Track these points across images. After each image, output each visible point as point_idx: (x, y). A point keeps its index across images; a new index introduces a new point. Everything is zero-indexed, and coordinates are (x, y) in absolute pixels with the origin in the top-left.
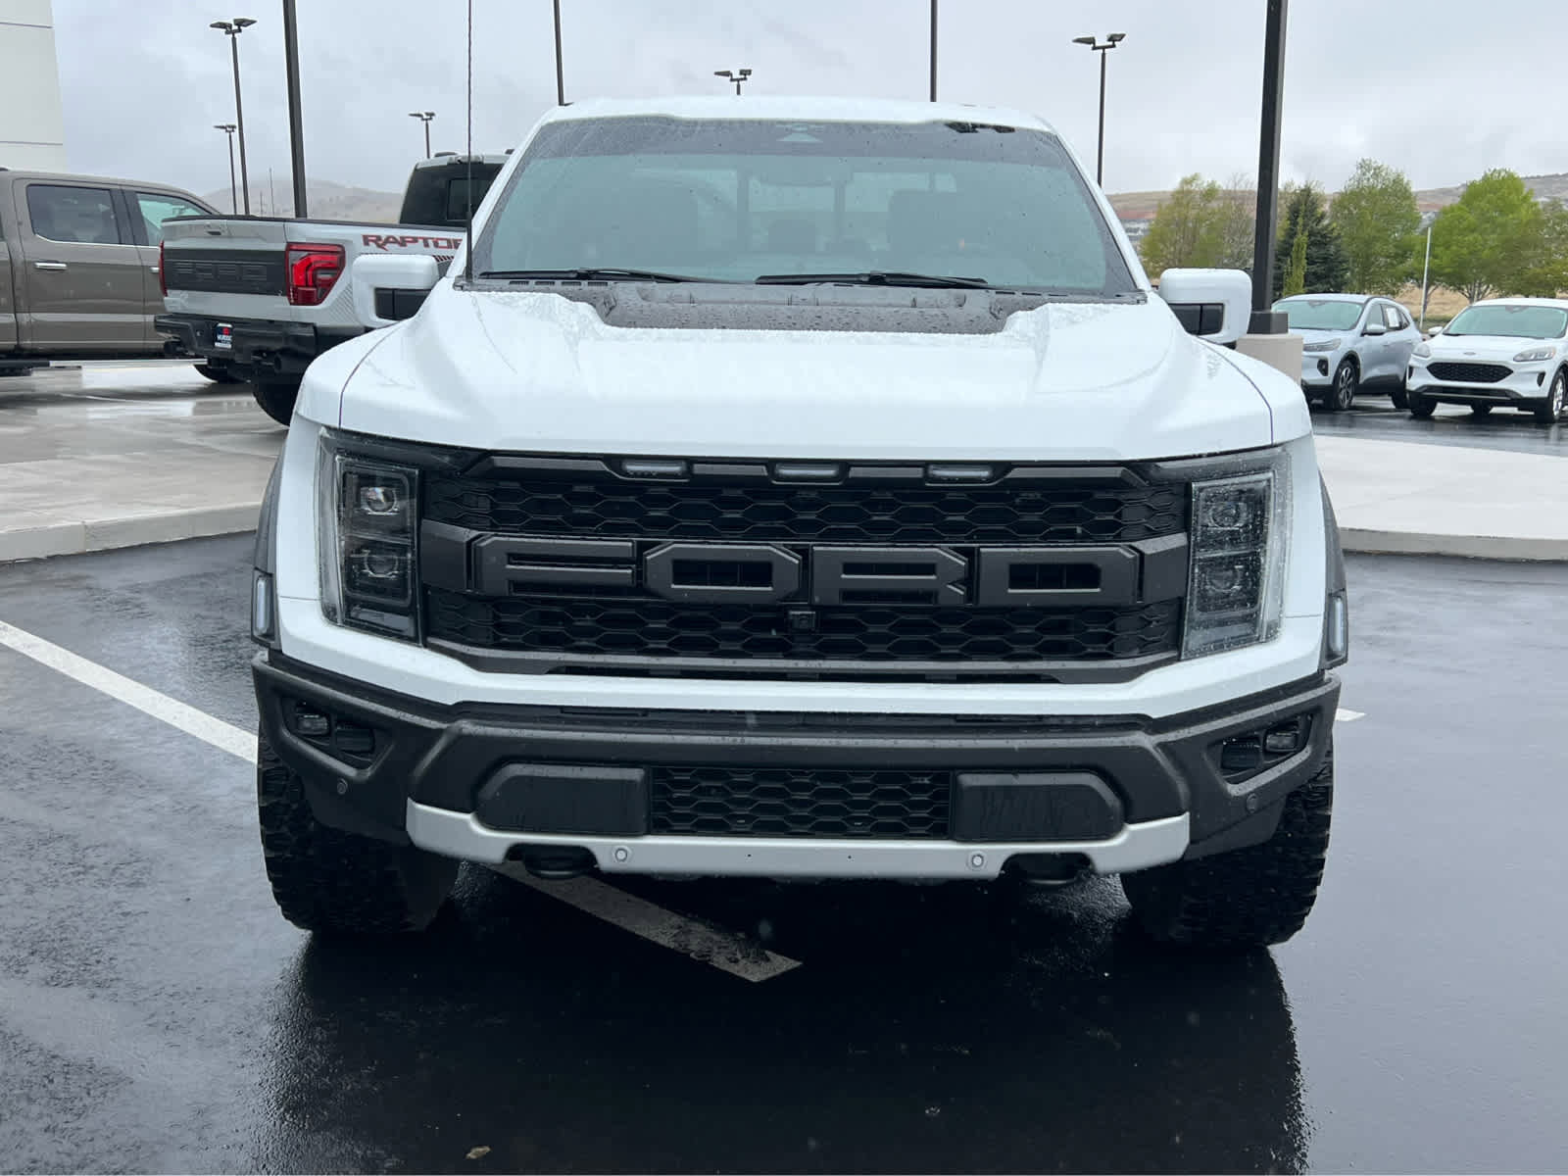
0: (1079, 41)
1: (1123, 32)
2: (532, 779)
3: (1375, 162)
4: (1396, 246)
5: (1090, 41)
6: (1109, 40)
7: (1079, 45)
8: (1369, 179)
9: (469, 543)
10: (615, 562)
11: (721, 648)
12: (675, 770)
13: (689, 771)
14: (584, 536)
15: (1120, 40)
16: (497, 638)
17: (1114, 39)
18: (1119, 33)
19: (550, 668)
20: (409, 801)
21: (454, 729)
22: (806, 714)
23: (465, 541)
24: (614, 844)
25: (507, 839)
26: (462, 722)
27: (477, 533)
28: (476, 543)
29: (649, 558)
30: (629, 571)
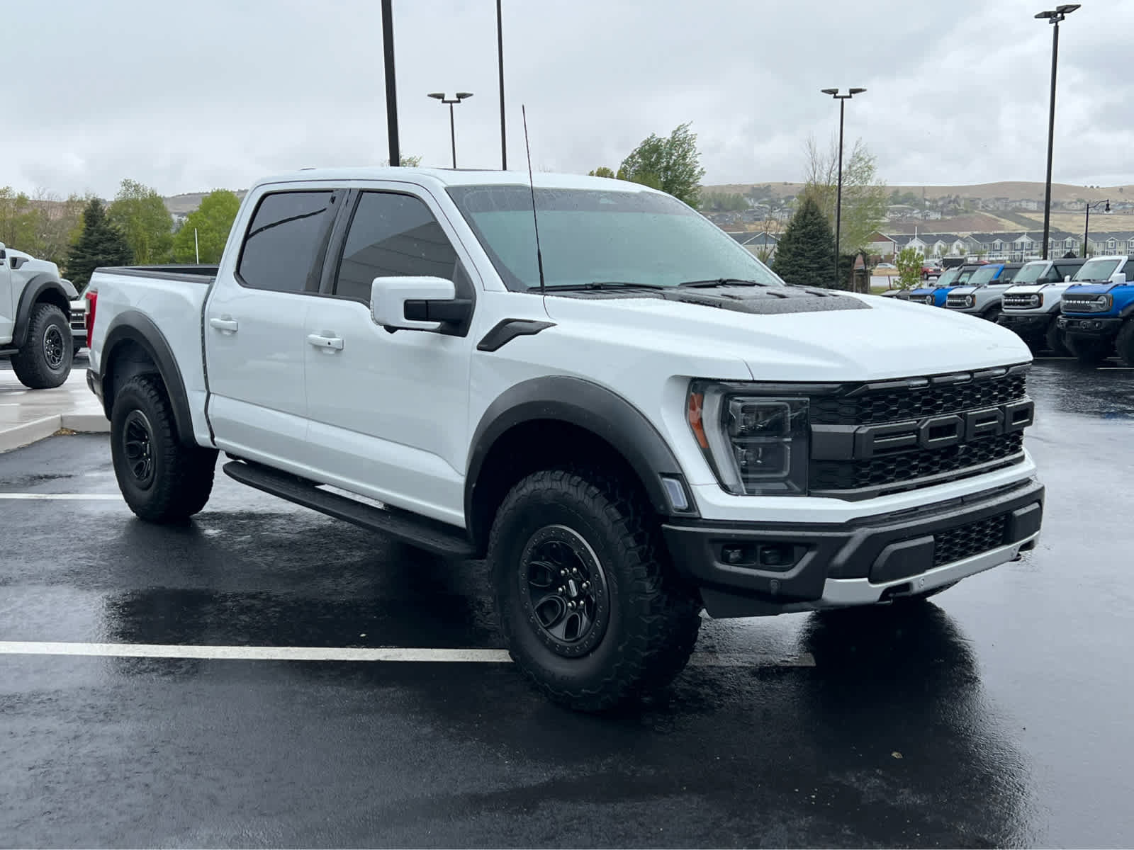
2: (900, 551)
3: (134, 182)
4: (159, 241)
8: (131, 194)
9: (854, 433)
12: (939, 533)
13: (943, 533)
14: (896, 421)
16: (858, 482)
19: (877, 494)
20: (828, 580)
21: (861, 533)
22: (962, 497)
23: (852, 431)
24: (920, 578)
25: (883, 587)
26: (862, 529)
27: (857, 427)
28: (859, 432)
29: (922, 428)
30: (915, 436)
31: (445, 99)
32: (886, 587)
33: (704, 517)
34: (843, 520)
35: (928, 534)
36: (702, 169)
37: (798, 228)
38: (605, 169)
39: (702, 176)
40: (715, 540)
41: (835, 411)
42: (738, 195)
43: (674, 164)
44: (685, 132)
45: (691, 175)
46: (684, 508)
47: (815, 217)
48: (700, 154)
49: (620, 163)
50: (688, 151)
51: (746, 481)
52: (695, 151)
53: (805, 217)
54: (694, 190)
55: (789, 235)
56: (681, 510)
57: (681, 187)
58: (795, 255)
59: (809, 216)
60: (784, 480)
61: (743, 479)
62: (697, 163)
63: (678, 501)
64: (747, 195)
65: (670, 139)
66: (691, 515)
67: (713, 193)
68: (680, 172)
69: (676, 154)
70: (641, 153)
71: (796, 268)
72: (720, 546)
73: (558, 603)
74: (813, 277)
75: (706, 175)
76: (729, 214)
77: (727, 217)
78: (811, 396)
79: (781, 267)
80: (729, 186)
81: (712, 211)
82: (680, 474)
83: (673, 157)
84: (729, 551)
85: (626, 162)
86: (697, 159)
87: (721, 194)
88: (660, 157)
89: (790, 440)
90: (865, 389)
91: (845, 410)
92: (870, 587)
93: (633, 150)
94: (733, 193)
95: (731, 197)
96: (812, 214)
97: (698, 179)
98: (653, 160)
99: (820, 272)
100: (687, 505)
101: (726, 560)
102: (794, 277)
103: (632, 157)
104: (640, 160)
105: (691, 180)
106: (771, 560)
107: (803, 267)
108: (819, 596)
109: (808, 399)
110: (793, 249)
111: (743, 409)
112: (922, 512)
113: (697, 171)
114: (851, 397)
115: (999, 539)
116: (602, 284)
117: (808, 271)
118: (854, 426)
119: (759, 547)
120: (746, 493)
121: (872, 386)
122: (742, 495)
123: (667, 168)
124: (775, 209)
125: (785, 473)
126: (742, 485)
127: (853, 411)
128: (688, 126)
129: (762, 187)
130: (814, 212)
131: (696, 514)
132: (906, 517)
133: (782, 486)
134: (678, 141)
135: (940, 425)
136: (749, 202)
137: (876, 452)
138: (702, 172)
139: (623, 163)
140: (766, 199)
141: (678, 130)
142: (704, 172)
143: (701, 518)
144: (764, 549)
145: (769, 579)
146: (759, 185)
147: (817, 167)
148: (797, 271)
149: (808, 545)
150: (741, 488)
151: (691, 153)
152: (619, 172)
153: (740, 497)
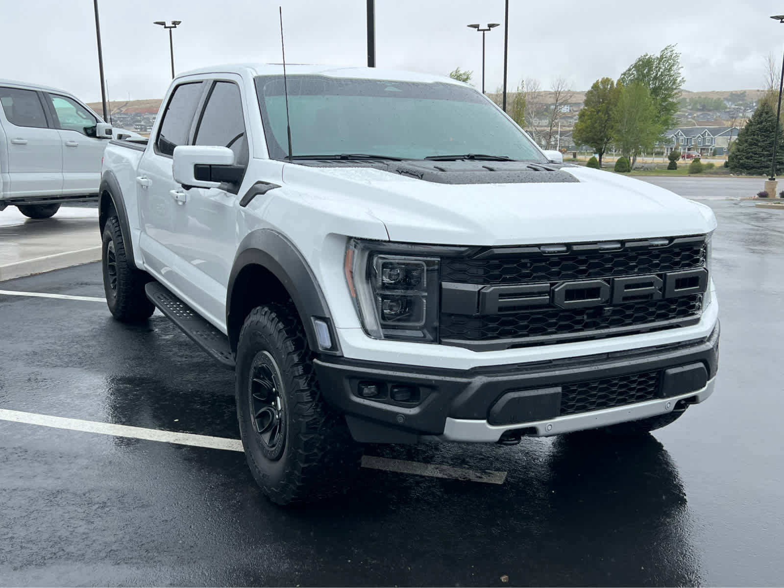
0: (157, 23)
1: (180, 20)
2: (520, 398)
5: (163, 24)
6: (173, 24)
7: (156, 25)
9: (479, 291)
10: (540, 293)
11: (575, 328)
12: (570, 385)
13: (576, 385)
14: (527, 283)
15: (178, 24)
16: (485, 335)
17: (175, 23)
18: (178, 20)
19: (507, 346)
20: (448, 419)
21: (479, 381)
22: (608, 353)
23: (477, 290)
24: (547, 423)
25: (503, 429)
26: (480, 377)
27: (483, 286)
28: (483, 291)
29: (556, 290)
30: (548, 297)
31: (480, 28)
32: (505, 430)
33: (345, 356)
34: (467, 367)
35: (556, 385)
36: (683, 79)
37: (754, 124)
38: (607, 78)
39: (682, 84)
40: (352, 376)
41: (463, 271)
42: (719, 99)
43: (661, 75)
44: (672, 51)
45: (674, 83)
46: (329, 348)
47: (769, 115)
48: (682, 67)
49: (620, 75)
50: (673, 65)
51: (384, 327)
52: (678, 66)
53: (761, 115)
54: (676, 94)
55: (747, 129)
56: (326, 349)
57: (666, 92)
58: (751, 145)
59: (764, 115)
60: (421, 329)
61: (382, 325)
62: (680, 74)
63: (324, 341)
64: (727, 99)
65: (659, 57)
66: (333, 353)
67: (700, 97)
68: (665, 82)
69: (664, 68)
70: (636, 66)
71: (751, 154)
72: (358, 381)
73: (270, 413)
74: (764, 161)
75: (685, 83)
76: (711, 113)
77: (709, 115)
78: (441, 257)
79: (738, 153)
80: (713, 92)
81: (697, 111)
82: (329, 318)
83: (661, 70)
84: (363, 387)
85: (624, 74)
86: (679, 71)
87: (705, 98)
88: (650, 70)
89: (426, 294)
90: (491, 253)
91: (474, 270)
92: (487, 428)
93: (630, 65)
94: (715, 97)
95: (713, 100)
96: (767, 113)
97: (679, 86)
98: (645, 72)
99: (770, 158)
100: (330, 344)
101: (361, 395)
102: (749, 161)
103: (630, 70)
104: (635, 72)
105: (674, 87)
106: (399, 397)
107: (756, 154)
108: (442, 433)
109: (439, 259)
110: (749, 140)
111: (385, 266)
112: (555, 365)
113: (679, 79)
114: (479, 260)
115: (650, 393)
116: (350, 156)
117: (761, 157)
118: (479, 285)
119: (389, 386)
120: (383, 338)
121: (496, 251)
122: (380, 339)
123: (655, 78)
124: (748, 110)
125: (422, 323)
126: (381, 329)
127: (481, 272)
128: (674, 46)
129: (739, 93)
130: (768, 112)
131: (338, 353)
132: (531, 369)
133: (419, 334)
134: (666, 58)
135: (583, 287)
136: (727, 104)
137: (500, 309)
138: (683, 81)
139: (622, 75)
140: (741, 102)
141: (666, 49)
142: (684, 81)
143: (343, 356)
144: (394, 387)
145: (397, 414)
146: (736, 92)
147: (775, 77)
148: (752, 157)
149: (432, 387)
150: (379, 332)
151: (675, 67)
152: (619, 81)
153: (378, 340)
